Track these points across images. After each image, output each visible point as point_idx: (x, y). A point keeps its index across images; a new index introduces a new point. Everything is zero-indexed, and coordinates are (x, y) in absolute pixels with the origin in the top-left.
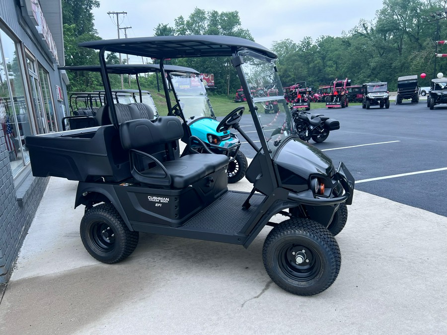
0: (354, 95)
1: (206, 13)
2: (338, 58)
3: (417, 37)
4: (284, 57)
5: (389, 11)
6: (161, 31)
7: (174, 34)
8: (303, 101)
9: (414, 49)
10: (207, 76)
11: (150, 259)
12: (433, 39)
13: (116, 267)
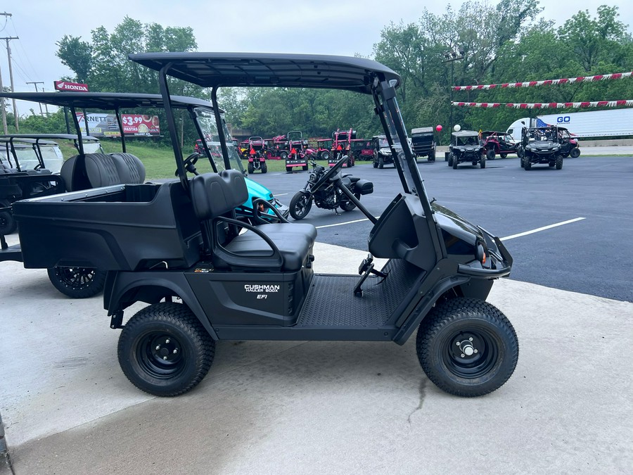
0: (358, 151)
1: (143, 26)
2: (331, 102)
3: (422, 81)
4: (259, 97)
5: (389, 46)
6: (68, 48)
7: (92, 53)
8: (300, 158)
9: (420, 94)
10: (148, 119)
11: (231, 382)
12: (440, 84)
13: (185, 400)
